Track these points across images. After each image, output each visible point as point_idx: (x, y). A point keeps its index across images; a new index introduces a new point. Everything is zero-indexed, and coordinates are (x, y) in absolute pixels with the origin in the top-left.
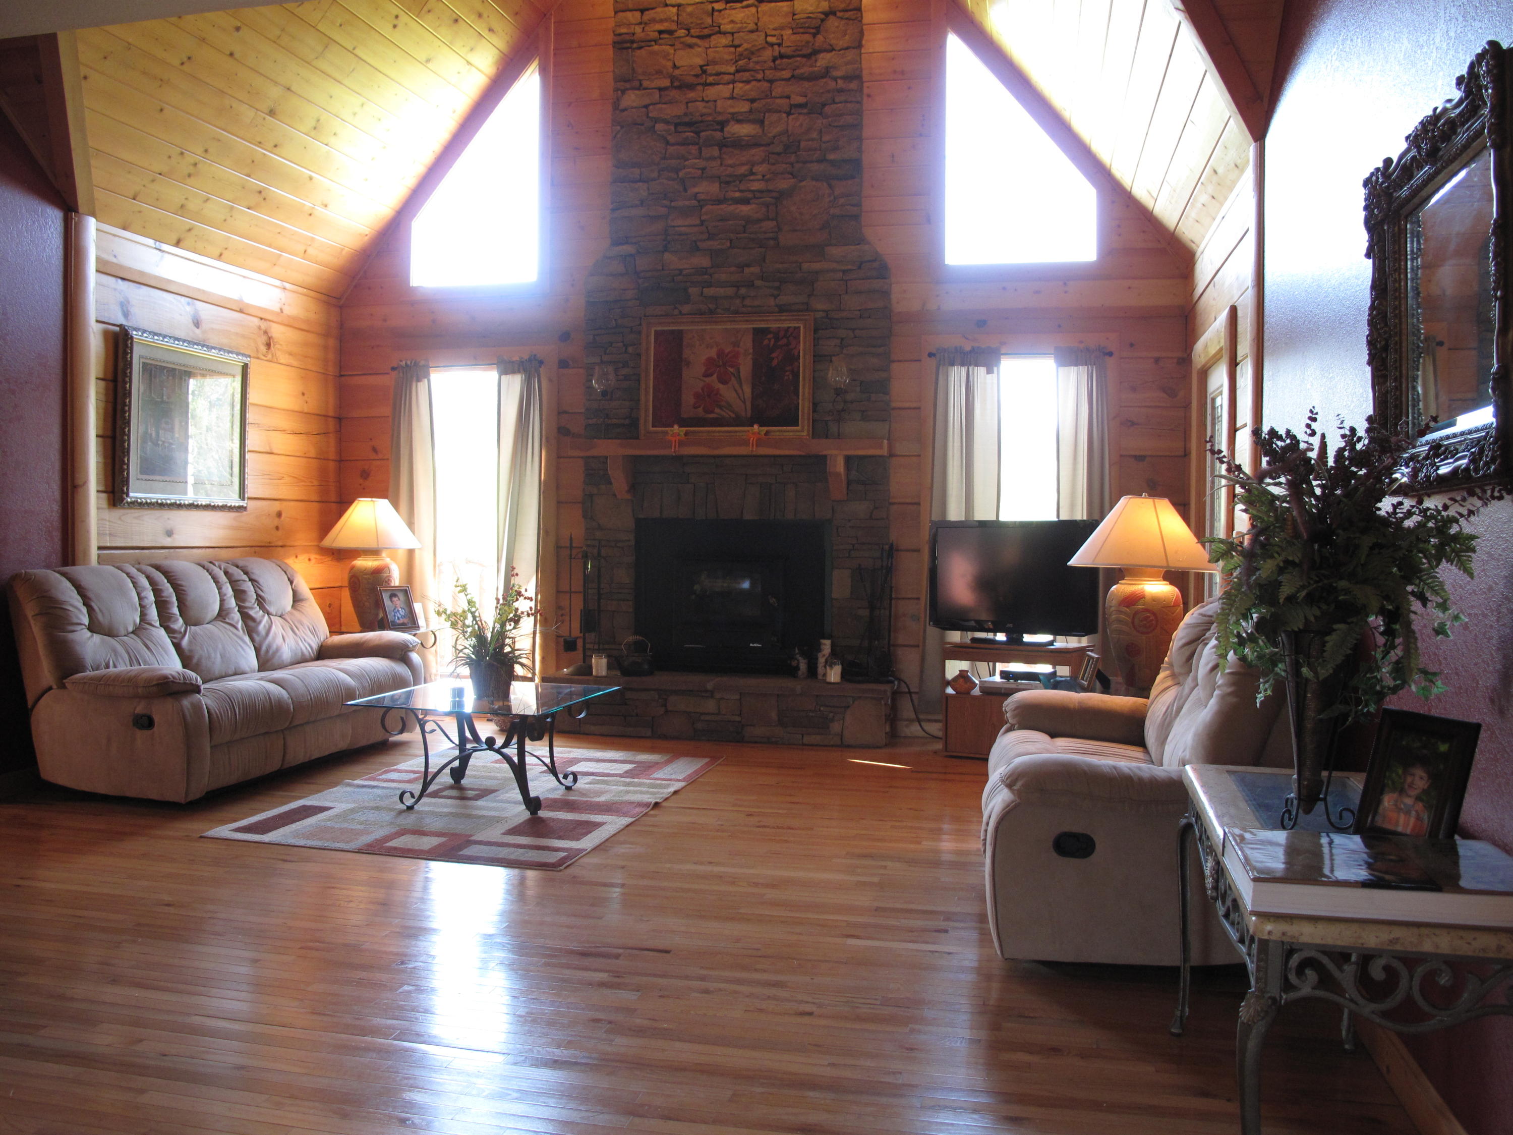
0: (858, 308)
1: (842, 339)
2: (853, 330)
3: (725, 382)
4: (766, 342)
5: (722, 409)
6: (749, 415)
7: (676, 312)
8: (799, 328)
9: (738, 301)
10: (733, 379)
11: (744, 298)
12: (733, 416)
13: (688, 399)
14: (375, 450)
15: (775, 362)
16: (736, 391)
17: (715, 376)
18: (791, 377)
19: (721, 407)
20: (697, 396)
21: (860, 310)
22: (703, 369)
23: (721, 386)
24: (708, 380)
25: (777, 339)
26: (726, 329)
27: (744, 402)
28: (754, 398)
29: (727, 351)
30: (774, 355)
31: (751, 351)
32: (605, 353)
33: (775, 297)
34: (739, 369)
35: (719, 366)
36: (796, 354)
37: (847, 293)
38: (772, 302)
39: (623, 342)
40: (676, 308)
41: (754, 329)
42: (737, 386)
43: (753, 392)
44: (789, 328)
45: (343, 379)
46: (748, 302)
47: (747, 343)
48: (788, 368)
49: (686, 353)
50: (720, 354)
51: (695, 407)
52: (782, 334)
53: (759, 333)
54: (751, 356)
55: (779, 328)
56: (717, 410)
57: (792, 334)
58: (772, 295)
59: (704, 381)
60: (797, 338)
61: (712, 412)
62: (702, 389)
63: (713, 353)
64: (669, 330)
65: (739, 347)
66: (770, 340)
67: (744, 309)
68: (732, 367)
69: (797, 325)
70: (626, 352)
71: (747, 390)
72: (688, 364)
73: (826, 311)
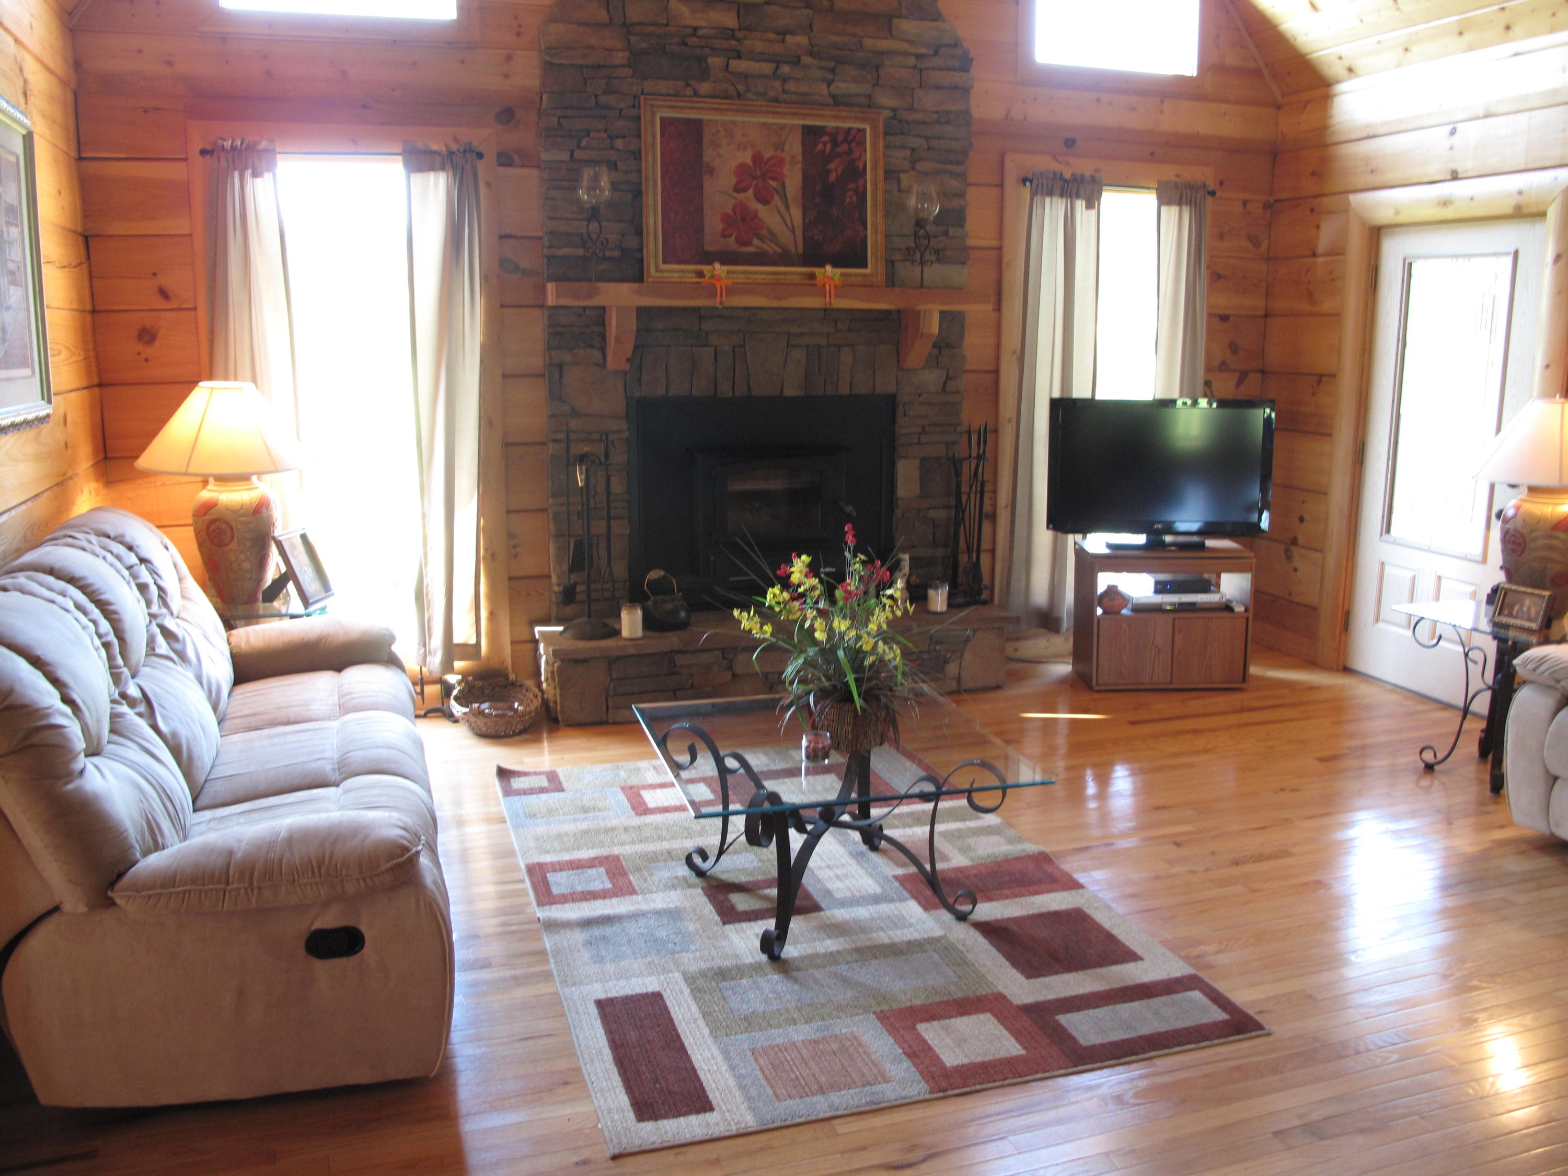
0: (935, 109)
1: (913, 150)
2: (927, 139)
3: (765, 202)
4: (820, 147)
5: (763, 241)
6: (800, 250)
7: (689, 91)
8: (864, 130)
9: (777, 84)
10: (776, 197)
11: (785, 80)
12: (778, 250)
13: (713, 224)
14: (164, 293)
15: (833, 177)
16: (780, 213)
17: (751, 192)
18: (854, 198)
19: (761, 238)
20: (726, 218)
21: (937, 112)
22: (733, 181)
23: (759, 207)
24: (741, 196)
25: (835, 143)
26: (765, 123)
27: (793, 232)
28: (806, 227)
29: (767, 156)
30: (831, 166)
31: (800, 158)
32: (579, 147)
33: (829, 84)
34: (783, 183)
35: (755, 177)
36: (861, 167)
37: (921, 86)
38: (823, 89)
39: (605, 131)
40: (687, 85)
41: (804, 127)
42: (782, 209)
43: (804, 218)
44: (850, 129)
45: (85, 164)
46: (791, 86)
47: (794, 146)
48: (851, 186)
49: (708, 154)
50: (757, 159)
51: (725, 235)
52: (840, 137)
53: (811, 134)
54: (799, 166)
55: (837, 128)
56: (755, 241)
57: (854, 137)
58: (824, 80)
59: (736, 199)
60: (862, 143)
61: (749, 243)
62: (734, 210)
63: (746, 157)
64: (684, 119)
65: (783, 150)
66: (825, 144)
67: (786, 97)
68: (774, 179)
69: (861, 126)
70: (612, 148)
71: (797, 214)
72: (711, 171)
73: (894, 110)
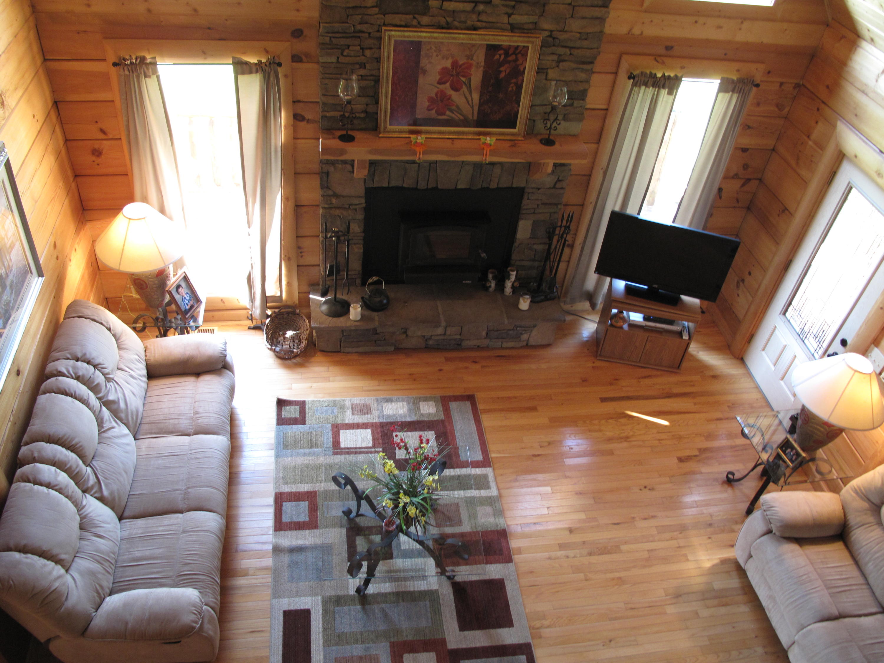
0: (579, 31)
1: (560, 55)
2: (571, 48)
3: (456, 90)
4: (497, 57)
5: (453, 113)
6: (475, 117)
7: (415, 22)
8: (528, 47)
9: (474, 17)
10: (464, 87)
11: (479, 13)
12: (461, 118)
13: (422, 102)
14: (103, 131)
15: (502, 75)
16: (466, 98)
17: (448, 84)
18: (514, 88)
19: (451, 111)
20: (431, 100)
21: (580, 33)
22: (438, 77)
23: (452, 93)
24: (442, 87)
25: (507, 54)
26: (462, 43)
27: (472, 107)
28: (481, 105)
29: (461, 62)
30: (502, 69)
31: (483, 64)
32: (342, 54)
33: (509, 16)
34: (470, 78)
35: (452, 75)
36: (522, 69)
37: (572, 16)
38: (505, 19)
39: (360, 45)
40: (414, 18)
41: (487, 45)
42: (467, 94)
43: (480, 100)
44: (518, 46)
45: (49, 64)
46: (483, 17)
47: (480, 57)
48: (513, 81)
49: (424, 62)
50: (455, 64)
51: (429, 109)
52: (511, 51)
53: (492, 49)
54: (482, 68)
55: (510, 45)
56: (448, 113)
57: (520, 51)
58: (507, 13)
59: (438, 88)
60: (525, 55)
61: (444, 114)
62: (436, 95)
63: (448, 64)
64: (410, 41)
65: (472, 59)
66: (500, 55)
67: (479, 24)
68: (463, 76)
69: (526, 45)
70: (363, 55)
71: (476, 97)
72: (424, 72)
73: (551, 31)
